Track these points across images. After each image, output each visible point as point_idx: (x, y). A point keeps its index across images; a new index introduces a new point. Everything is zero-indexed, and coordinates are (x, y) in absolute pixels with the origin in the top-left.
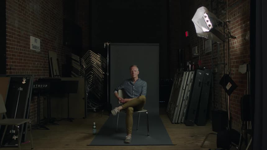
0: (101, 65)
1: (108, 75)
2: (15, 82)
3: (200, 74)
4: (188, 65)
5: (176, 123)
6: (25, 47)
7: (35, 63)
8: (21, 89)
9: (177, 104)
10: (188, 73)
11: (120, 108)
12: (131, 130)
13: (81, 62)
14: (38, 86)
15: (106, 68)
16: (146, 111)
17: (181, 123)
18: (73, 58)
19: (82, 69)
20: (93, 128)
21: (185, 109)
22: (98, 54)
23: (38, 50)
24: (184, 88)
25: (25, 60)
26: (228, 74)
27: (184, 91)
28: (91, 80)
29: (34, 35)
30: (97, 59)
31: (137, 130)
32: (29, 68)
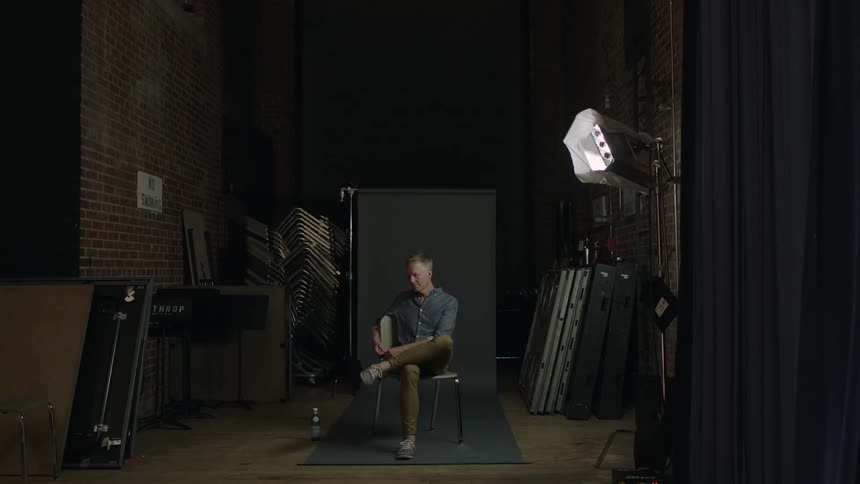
0: (330, 250)
1: (351, 278)
2: (106, 298)
3: (605, 275)
4: (580, 249)
5: (539, 413)
6: (124, 202)
7: (149, 246)
8: (122, 316)
9: (544, 360)
10: (572, 272)
11: (385, 365)
12: (414, 427)
13: (271, 242)
14: (157, 309)
15: (344, 258)
16: (454, 375)
17: (556, 412)
18: (249, 229)
19: (275, 260)
20: (312, 423)
21: (566, 374)
22: (319, 218)
23: (157, 210)
24: (562, 316)
25: (123, 237)
26: (660, 275)
27: (561, 323)
28: (302, 294)
29: (148, 169)
30: (317, 232)
31: (431, 429)
32: (135, 260)
